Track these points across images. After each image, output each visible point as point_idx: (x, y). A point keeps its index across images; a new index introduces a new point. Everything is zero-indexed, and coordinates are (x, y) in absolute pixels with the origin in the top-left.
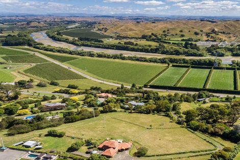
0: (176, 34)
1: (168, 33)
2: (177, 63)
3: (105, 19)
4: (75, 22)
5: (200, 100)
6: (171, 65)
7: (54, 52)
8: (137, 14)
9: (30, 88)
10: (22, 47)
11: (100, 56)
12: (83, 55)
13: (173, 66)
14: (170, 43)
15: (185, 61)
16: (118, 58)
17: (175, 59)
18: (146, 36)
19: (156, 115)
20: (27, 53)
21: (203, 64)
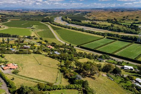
0: (132, 19)
1: (126, 18)
2: (112, 36)
3: (97, 10)
4: (80, 12)
5: (99, 59)
6: (106, 37)
7: (56, 25)
8: (118, 7)
9: (31, 39)
10: (47, 23)
11: (73, 29)
12: (66, 28)
13: (107, 38)
14: (122, 24)
15: (117, 36)
16: (81, 30)
17: (111, 34)
18: (109, 20)
19: (57, 60)
20: (46, 25)
21: (129, 39)
